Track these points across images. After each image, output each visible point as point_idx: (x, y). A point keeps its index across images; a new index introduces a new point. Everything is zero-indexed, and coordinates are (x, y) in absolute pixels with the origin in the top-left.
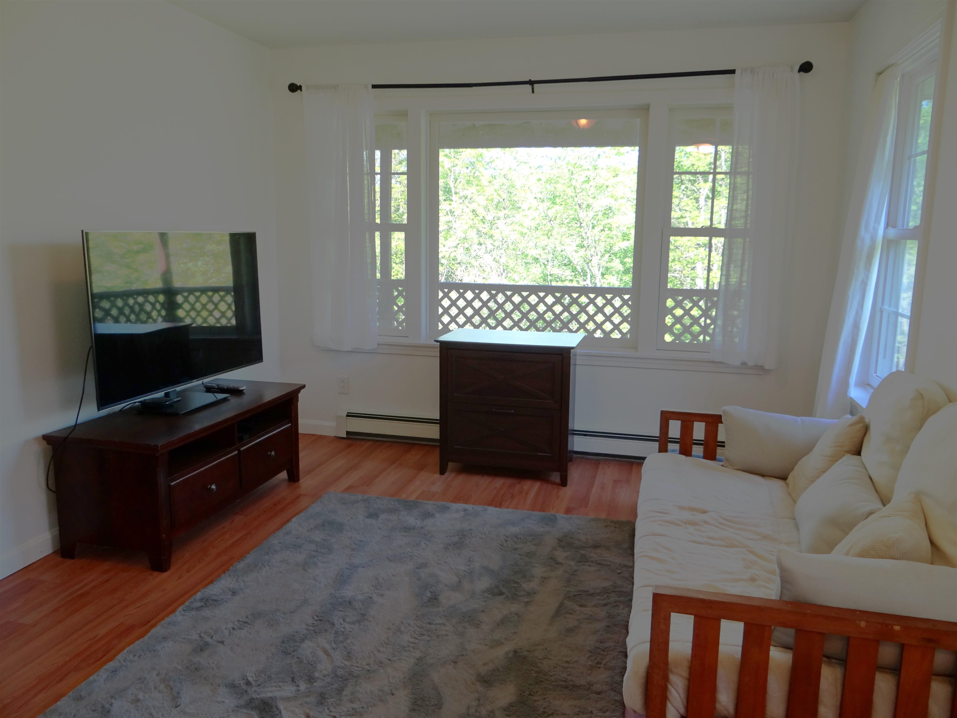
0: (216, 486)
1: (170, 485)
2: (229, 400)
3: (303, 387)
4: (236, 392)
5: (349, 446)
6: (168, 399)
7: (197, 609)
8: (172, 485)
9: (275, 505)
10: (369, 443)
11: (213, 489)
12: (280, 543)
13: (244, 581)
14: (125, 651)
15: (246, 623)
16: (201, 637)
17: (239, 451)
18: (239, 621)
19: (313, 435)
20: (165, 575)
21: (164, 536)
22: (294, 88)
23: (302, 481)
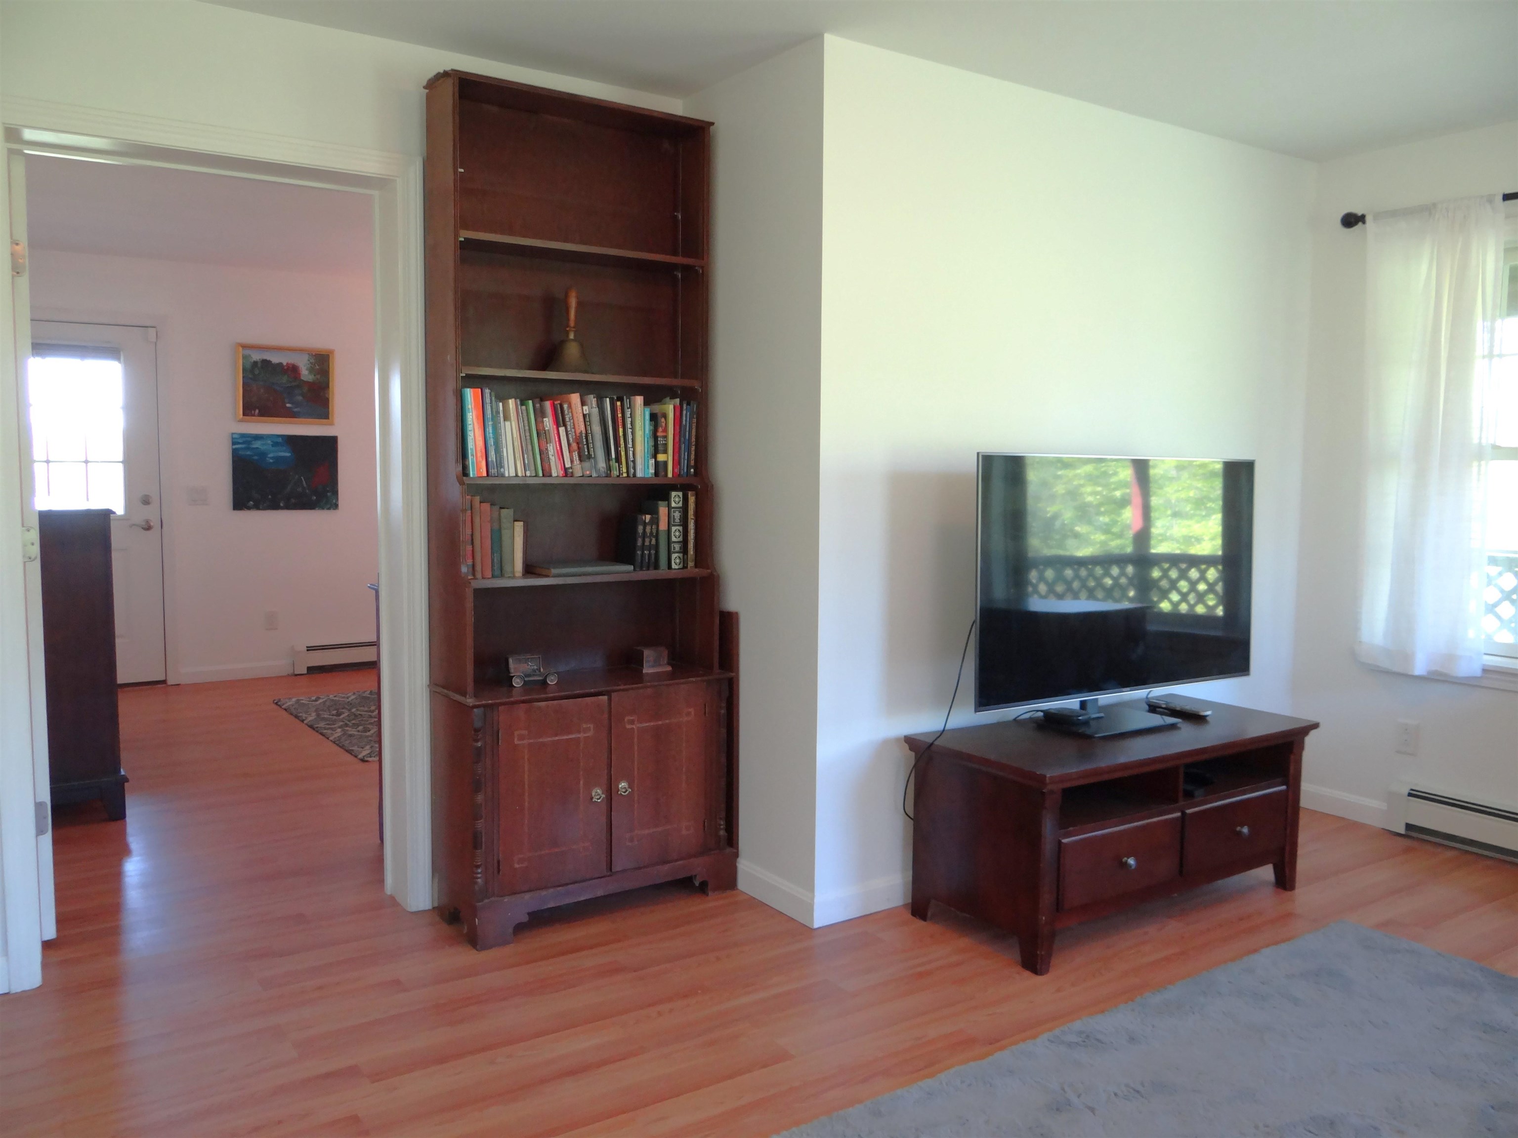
0: (1137, 860)
1: (1060, 842)
2: (1179, 728)
3: (1315, 726)
4: (1194, 717)
5: (1407, 850)
6: (1083, 712)
7: (1070, 1045)
8: (1065, 844)
9: (1241, 919)
10: (1449, 854)
11: (1130, 866)
12: (1229, 982)
13: (1153, 1026)
14: (952, 1071)
15: (1138, 1092)
16: (1063, 1089)
17: (1183, 813)
18: (1127, 1086)
19: (1343, 819)
20: (1039, 979)
21: (1044, 918)
22: (1351, 220)
23: (1297, 891)
